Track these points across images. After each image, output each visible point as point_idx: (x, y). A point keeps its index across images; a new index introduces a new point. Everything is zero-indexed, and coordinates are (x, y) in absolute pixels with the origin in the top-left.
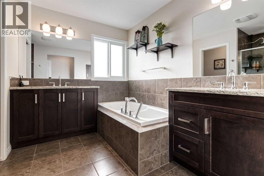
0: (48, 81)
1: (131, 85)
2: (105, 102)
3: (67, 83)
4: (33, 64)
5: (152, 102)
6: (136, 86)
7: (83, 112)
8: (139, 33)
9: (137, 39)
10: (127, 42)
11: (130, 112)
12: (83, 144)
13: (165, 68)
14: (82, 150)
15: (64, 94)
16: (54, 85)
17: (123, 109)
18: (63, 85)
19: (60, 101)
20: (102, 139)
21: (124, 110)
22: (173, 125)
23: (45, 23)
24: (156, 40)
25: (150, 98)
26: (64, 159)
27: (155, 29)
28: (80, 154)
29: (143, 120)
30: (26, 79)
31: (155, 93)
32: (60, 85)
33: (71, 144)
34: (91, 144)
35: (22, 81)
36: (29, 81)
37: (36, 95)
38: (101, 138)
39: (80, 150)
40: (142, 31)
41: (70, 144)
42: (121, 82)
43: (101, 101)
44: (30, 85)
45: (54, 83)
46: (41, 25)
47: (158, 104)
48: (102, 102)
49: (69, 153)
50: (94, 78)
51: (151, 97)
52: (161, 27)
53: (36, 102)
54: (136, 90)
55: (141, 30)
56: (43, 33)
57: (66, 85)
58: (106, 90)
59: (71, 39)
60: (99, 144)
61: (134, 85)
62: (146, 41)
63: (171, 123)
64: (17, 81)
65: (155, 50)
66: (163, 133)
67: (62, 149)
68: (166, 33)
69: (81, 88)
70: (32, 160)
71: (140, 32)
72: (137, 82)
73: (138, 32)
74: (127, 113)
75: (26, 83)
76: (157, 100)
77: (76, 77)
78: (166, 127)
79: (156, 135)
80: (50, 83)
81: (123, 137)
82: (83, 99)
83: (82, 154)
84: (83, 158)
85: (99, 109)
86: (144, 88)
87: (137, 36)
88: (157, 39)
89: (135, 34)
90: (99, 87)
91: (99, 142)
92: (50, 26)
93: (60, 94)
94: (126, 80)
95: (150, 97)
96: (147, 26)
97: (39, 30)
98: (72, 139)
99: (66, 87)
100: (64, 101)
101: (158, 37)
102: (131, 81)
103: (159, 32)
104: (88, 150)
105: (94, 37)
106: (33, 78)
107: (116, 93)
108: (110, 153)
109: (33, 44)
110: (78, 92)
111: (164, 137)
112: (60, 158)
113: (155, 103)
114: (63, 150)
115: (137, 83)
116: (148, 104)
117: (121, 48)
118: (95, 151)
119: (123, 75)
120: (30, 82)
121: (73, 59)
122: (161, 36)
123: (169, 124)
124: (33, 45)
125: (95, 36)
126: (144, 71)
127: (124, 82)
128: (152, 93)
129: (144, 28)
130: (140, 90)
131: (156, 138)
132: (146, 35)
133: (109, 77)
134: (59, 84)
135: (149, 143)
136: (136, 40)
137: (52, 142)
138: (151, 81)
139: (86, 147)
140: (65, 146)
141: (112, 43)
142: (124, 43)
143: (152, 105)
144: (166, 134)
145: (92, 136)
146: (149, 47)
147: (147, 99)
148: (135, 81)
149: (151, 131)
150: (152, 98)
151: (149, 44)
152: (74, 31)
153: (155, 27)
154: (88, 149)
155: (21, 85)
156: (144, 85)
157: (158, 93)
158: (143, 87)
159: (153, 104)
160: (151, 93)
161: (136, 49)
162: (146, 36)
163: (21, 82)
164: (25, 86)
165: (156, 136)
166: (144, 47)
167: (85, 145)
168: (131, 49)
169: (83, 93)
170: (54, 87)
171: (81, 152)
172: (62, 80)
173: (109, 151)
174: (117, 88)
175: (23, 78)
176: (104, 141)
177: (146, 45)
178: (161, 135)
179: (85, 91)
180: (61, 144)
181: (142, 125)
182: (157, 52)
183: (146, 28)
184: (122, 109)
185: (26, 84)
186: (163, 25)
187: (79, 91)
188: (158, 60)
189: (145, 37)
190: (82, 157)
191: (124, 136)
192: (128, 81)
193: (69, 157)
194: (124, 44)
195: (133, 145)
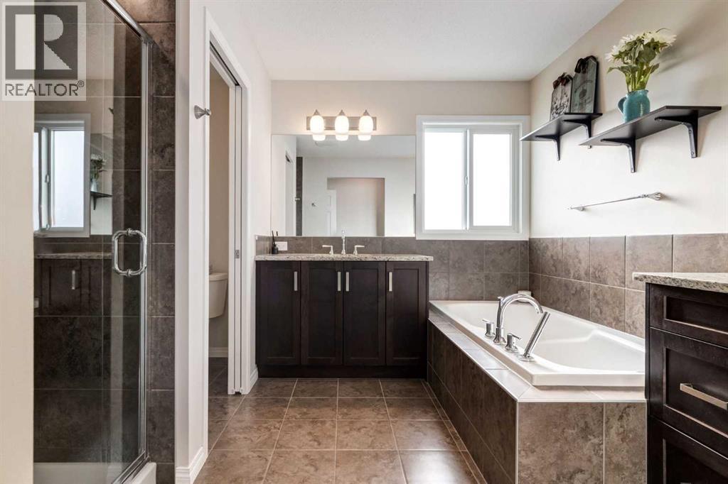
0: (322, 242)
1: (539, 252)
2: (456, 299)
3: (358, 248)
4: (299, 204)
5: (610, 316)
6: (555, 258)
7: (390, 322)
8: (565, 85)
9: (558, 103)
10: (526, 118)
11: (509, 338)
12: (386, 399)
13: (662, 197)
14: (383, 414)
15: (347, 274)
16: (332, 252)
17: (492, 325)
18: (350, 251)
19: (339, 289)
20: (435, 400)
21: (493, 330)
22: (662, 404)
23: (315, 114)
24: (622, 101)
25: (604, 299)
26: (341, 422)
27: (620, 63)
28: (374, 422)
29: (546, 366)
30: (282, 239)
31: (624, 283)
32: (344, 252)
33: (361, 393)
34: (405, 405)
35: (276, 243)
36: (286, 243)
37: (296, 273)
38: (432, 397)
39: (378, 414)
40: (576, 76)
41: (358, 393)
42: (505, 242)
43: (444, 295)
44: (290, 251)
45: (332, 247)
46: (308, 119)
47: (633, 322)
48: (447, 299)
49: (355, 413)
50: (423, 232)
51: (608, 297)
52: (640, 52)
53: (296, 289)
54: (556, 271)
55: (573, 74)
56: (311, 136)
57: (356, 252)
58: (457, 265)
59: (368, 138)
60: (426, 412)
61: (549, 254)
62: (589, 109)
63: (655, 399)
64: (268, 243)
65: (625, 133)
66: (616, 424)
67: (340, 400)
68: (667, 69)
69: (386, 260)
70: (286, 407)
71: (568, 81)
72: (559, 244)
73: (563, 80)
74: (501, 340)
75: (282, 246)
76: (631, 309)
77: (389, 233)
78: (630, 405)
79: (586, 422)
80: (324, 246)
81: (481, 407)
82: (391, 289)
83: (379, 422)
84: (380, 432)
85: (433, 318)
86: (584, 265)
87: (559, 95)
88: (627, 96)
89: (552, 89)
90: (431, 259)
91: (427, 406)
92: (324, 118)
93: (339, 274)
94: (522, 236)
95: (604, 296)
96: (595, 55)
97: (304, 132)
98: (365, 383)
99: (356, 256)
100: (347, 289)
101: (630, 91)
102: (540, 239)
103: (633, 70)
104: (396, 419)
105: (424, 124)
106: (301, 235)
107: (487, 277)
108: (448, 440)
109: (302, 158)
110: (378, 270)
111: (624, 437)
112: (334, 419)
113: (621, 319)
114: (343, 404)
115: (559, 248)
116: (596, 321)
117: (504, 140)
118: (411, 425)
119: (514, 221)
120: (288, 245)
121: (381, 181)
122: (643, 85)
123: (646, 398)
124: (299, 161)
125: (425, 121)
126: (583, 209)
127: (516, 242)
128: (612, 283)
129: (583, 65)
130: (568, 272)
131: (586, 432)
132: (590, 88)
133: (468, 228)
134: (342, 249)
135: (557, 440)
136: (555, 109)
137: (326, 380)
138: (607, 241)
139: (391, 409)
140: (347, 395)
141: (474, 130)
142: (517, 124)
143: (609, 325)
144: (630, 431)
145: (410, 387)
146: (601, 127)
147: (592, 302)
148: (553, 241)
149: (567, 407)
150: (611, 302)
151: (601, 114)
152: (374, 119)
153: (619, 56)
154: (395, 416)
155: (274, 250)
156: (581, 255)
157: (633, 286)
158: (580, 262)
159: (614, 324)
160: (609, 281)
161: (557, 137)
162: (588, 90)
163: (275, 245)
164: (282, 252)
165: (587, 427)
166: (583, 129)
167: (390, 405)
168: (538, 138)
169: (391, 274)
170: (332, 256)
171: (378, 418)
172: (348, 239)
173: (448, 436)
174: (493, 261)
175: (279, 235)
176: (439, 407)
177: (588, 121)
178: (608, 428)
179: (395, 269)
180: (342, 389)
181: (535, 384)
182: (632, 140)
183: (593, 62)
184: (488, 327)
185: (282, 250)
186: (648, 45)
187: (382, 267)
188: (635, 169)
189: (587, 94)
190: (379, 429)
191: (484, 404)
192: (530, 239)
193: (352, 422)
194: (518, 126)
195: (502, 434)
